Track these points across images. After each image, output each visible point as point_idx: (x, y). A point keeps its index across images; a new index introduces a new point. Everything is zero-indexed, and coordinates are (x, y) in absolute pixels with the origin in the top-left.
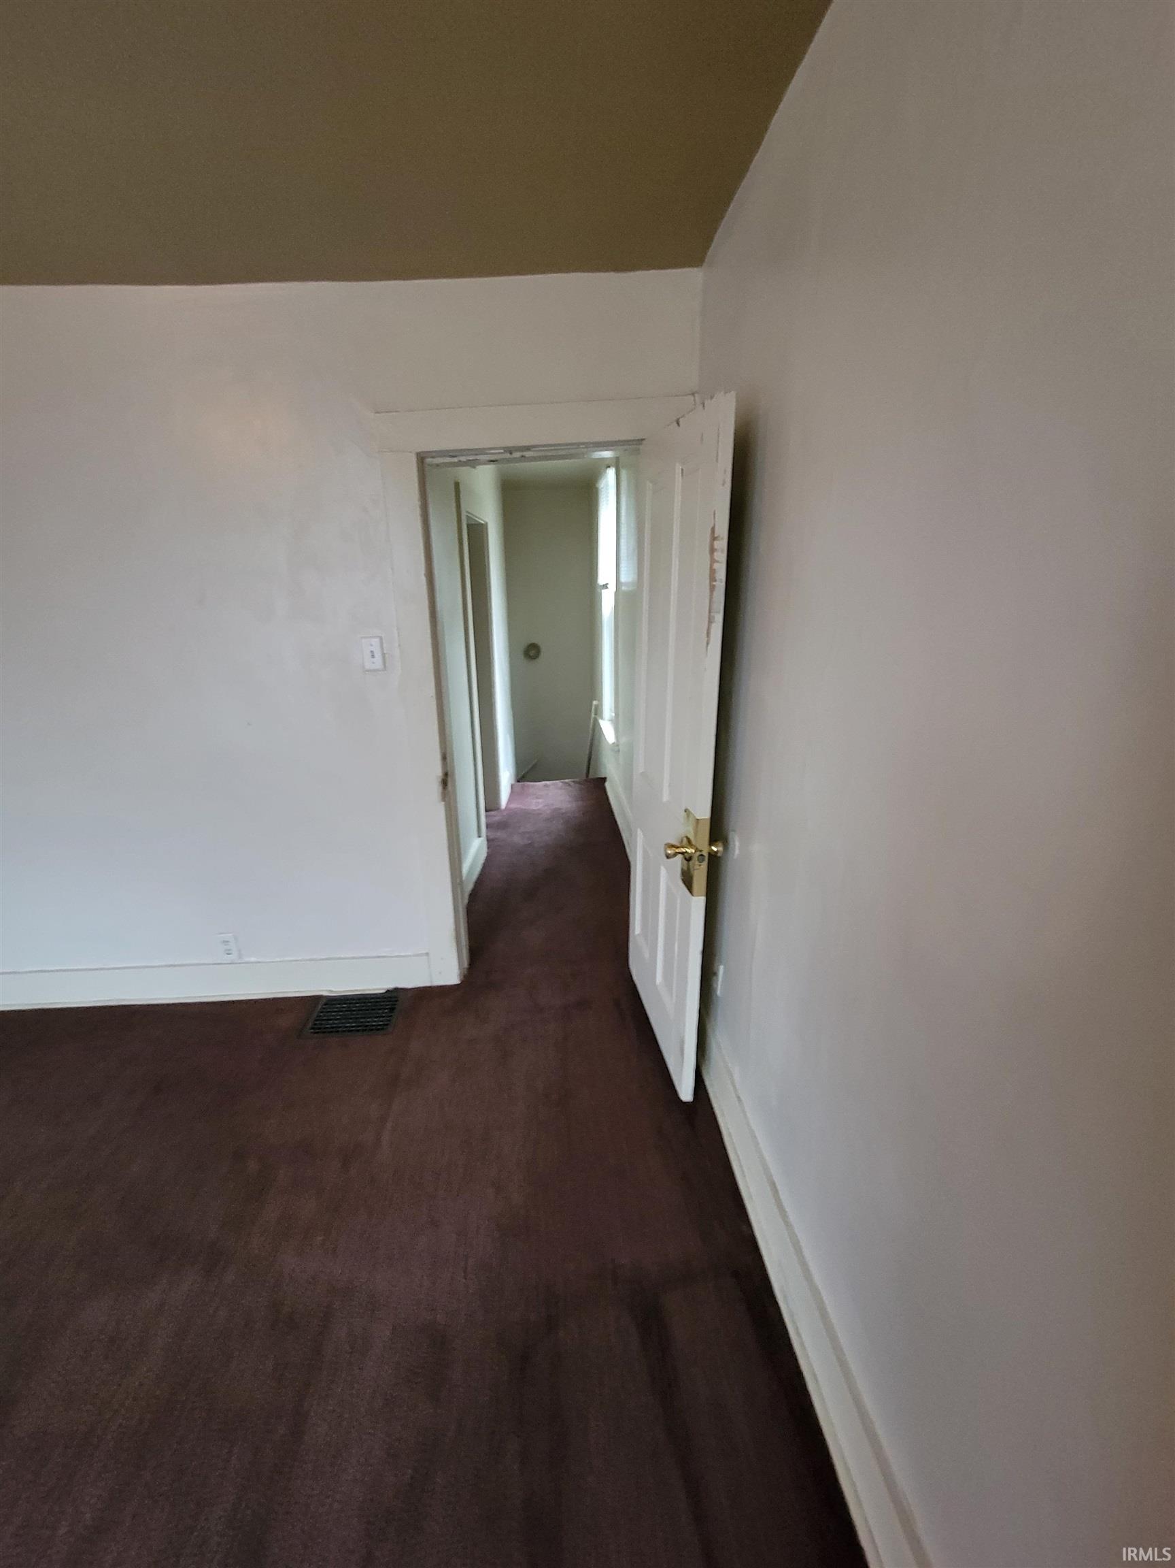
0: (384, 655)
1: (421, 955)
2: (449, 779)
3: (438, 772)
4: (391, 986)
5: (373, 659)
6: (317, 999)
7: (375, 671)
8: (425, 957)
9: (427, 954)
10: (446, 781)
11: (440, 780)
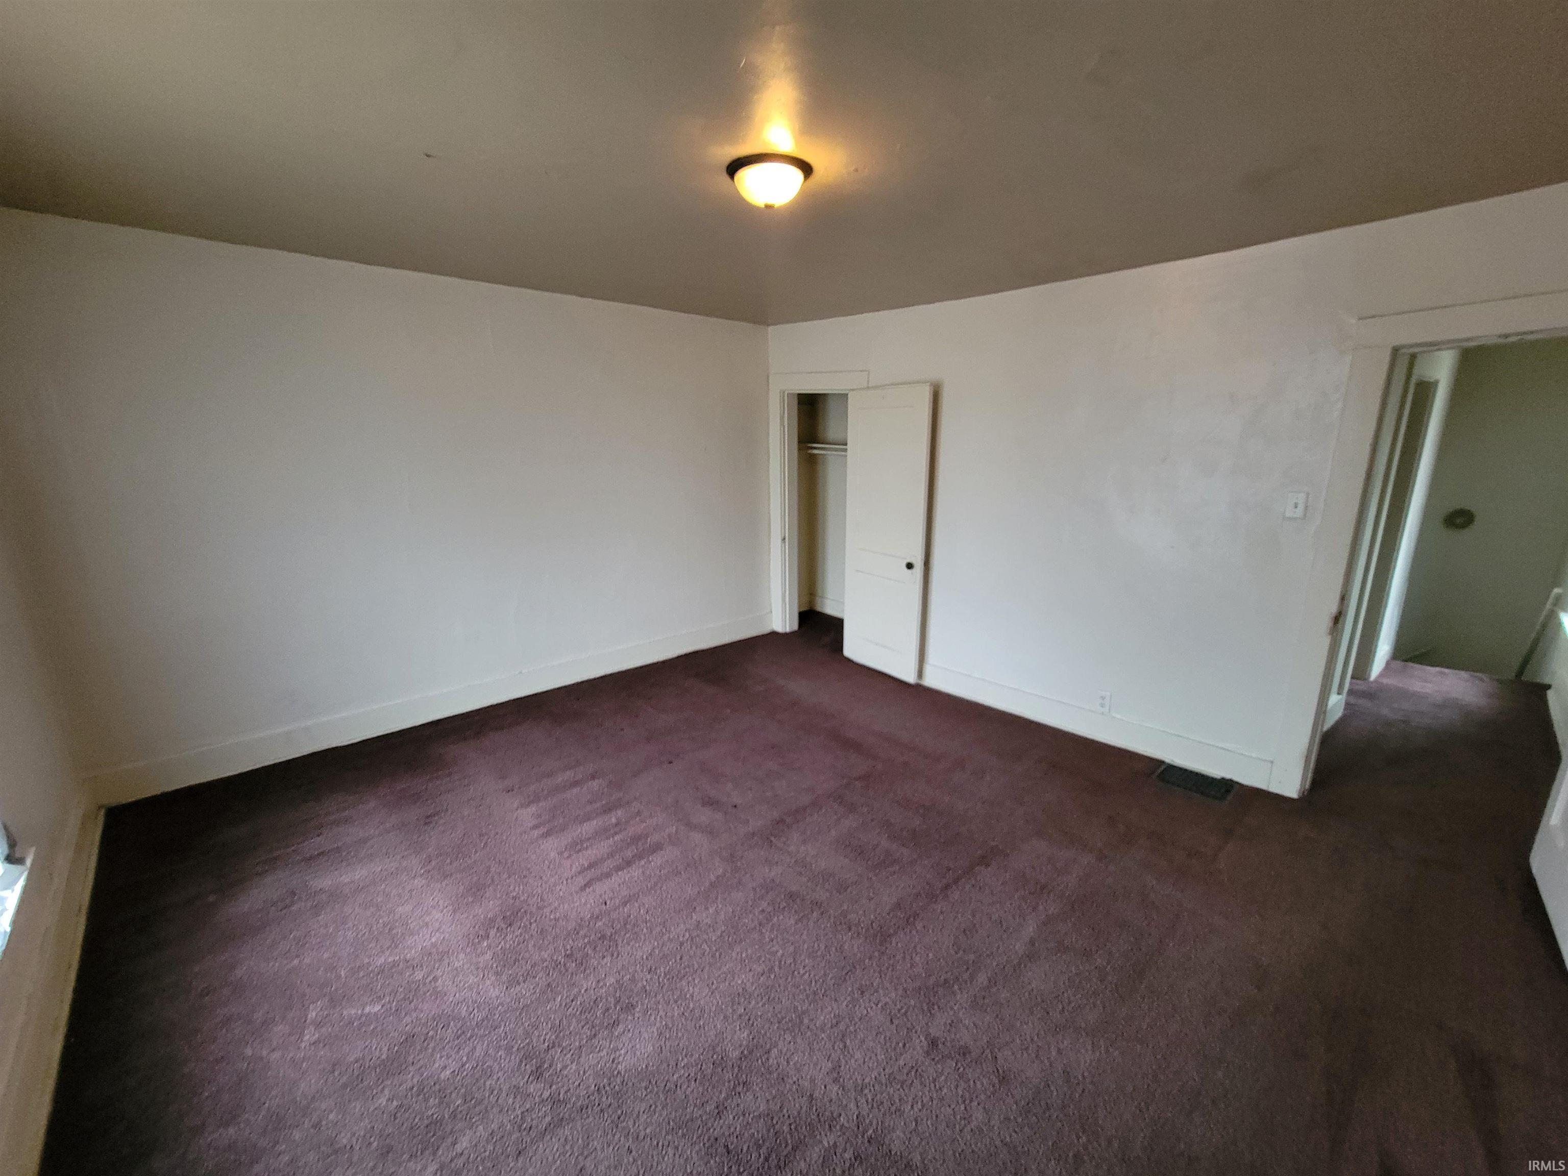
0: (1306, 508)
1: (1265, 761)
2: (1341, 619)
3: (1334, 609)
4: (1228, 776)
5: (1294, 510)
6: (1161, 762)
7: (1295, 519)
8: (1270, 765)
9: (1272, 762)
10: (1338, 619)
11: (1334, 616)
